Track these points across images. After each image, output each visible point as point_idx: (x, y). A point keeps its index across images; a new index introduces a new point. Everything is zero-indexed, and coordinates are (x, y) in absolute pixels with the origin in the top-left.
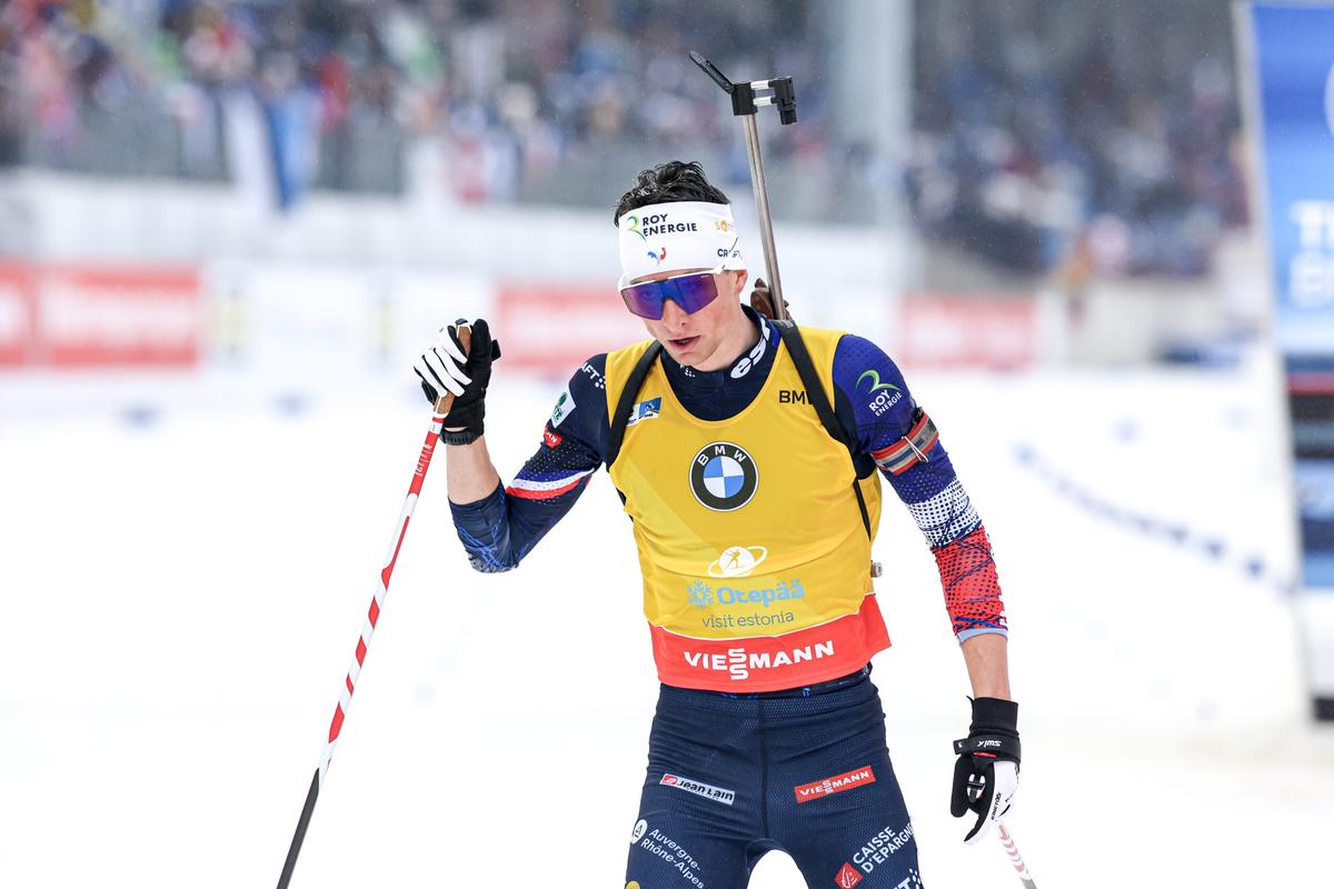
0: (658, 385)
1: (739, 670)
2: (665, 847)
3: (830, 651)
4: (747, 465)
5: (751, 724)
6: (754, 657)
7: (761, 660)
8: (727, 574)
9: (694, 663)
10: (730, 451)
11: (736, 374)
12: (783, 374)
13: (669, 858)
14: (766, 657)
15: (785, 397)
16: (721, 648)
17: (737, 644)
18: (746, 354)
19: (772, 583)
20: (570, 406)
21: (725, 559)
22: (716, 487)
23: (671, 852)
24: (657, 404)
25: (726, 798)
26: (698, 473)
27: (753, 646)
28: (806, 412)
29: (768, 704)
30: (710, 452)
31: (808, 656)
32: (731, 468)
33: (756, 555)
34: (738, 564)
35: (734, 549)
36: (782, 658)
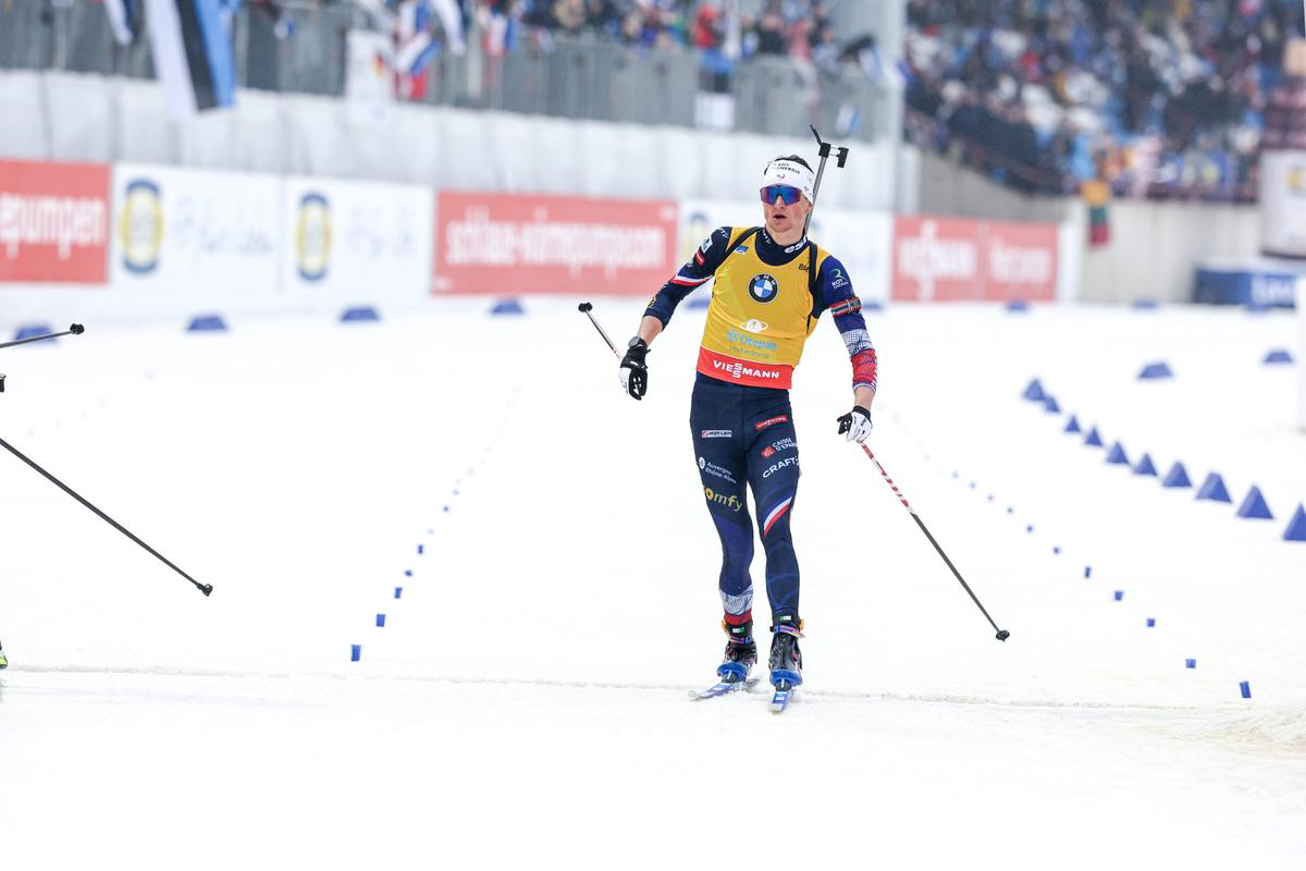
0: (751, 241)
1: (737, 373)
2: (716, 470)
3: (777, 376)
4: (775, 287)
5: (739, 399)
6: (745, 370)
7: (748, 372)
8: (748, 329)
9: (717, 366)
10: (771, 279)
11: (787, 251)
12: (804, 257)
13: (720, 475)
14: (750, 371)
15: (801, 267)
16: (732, 361)
17: (740, 361)
18: (794, 245)
19: (765, 340)
20: (710, 243)
21: (750, 323)
22: (758, 291)
23: (720, 472)
24: (746, 248)
25: (726, 434)
26: (753, 283)
27: (747, 365)
28: (805, 276)
29: (749, 390)
30: (762, 277)
31: (768, 375)
32: (768, 286)
33: (764, 326)
34: (755, 327)
35: (754, 320)
36: (757, 373)
